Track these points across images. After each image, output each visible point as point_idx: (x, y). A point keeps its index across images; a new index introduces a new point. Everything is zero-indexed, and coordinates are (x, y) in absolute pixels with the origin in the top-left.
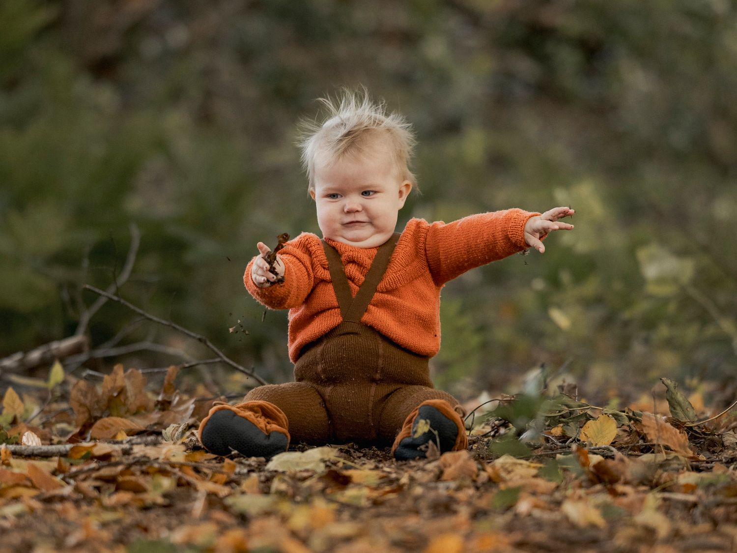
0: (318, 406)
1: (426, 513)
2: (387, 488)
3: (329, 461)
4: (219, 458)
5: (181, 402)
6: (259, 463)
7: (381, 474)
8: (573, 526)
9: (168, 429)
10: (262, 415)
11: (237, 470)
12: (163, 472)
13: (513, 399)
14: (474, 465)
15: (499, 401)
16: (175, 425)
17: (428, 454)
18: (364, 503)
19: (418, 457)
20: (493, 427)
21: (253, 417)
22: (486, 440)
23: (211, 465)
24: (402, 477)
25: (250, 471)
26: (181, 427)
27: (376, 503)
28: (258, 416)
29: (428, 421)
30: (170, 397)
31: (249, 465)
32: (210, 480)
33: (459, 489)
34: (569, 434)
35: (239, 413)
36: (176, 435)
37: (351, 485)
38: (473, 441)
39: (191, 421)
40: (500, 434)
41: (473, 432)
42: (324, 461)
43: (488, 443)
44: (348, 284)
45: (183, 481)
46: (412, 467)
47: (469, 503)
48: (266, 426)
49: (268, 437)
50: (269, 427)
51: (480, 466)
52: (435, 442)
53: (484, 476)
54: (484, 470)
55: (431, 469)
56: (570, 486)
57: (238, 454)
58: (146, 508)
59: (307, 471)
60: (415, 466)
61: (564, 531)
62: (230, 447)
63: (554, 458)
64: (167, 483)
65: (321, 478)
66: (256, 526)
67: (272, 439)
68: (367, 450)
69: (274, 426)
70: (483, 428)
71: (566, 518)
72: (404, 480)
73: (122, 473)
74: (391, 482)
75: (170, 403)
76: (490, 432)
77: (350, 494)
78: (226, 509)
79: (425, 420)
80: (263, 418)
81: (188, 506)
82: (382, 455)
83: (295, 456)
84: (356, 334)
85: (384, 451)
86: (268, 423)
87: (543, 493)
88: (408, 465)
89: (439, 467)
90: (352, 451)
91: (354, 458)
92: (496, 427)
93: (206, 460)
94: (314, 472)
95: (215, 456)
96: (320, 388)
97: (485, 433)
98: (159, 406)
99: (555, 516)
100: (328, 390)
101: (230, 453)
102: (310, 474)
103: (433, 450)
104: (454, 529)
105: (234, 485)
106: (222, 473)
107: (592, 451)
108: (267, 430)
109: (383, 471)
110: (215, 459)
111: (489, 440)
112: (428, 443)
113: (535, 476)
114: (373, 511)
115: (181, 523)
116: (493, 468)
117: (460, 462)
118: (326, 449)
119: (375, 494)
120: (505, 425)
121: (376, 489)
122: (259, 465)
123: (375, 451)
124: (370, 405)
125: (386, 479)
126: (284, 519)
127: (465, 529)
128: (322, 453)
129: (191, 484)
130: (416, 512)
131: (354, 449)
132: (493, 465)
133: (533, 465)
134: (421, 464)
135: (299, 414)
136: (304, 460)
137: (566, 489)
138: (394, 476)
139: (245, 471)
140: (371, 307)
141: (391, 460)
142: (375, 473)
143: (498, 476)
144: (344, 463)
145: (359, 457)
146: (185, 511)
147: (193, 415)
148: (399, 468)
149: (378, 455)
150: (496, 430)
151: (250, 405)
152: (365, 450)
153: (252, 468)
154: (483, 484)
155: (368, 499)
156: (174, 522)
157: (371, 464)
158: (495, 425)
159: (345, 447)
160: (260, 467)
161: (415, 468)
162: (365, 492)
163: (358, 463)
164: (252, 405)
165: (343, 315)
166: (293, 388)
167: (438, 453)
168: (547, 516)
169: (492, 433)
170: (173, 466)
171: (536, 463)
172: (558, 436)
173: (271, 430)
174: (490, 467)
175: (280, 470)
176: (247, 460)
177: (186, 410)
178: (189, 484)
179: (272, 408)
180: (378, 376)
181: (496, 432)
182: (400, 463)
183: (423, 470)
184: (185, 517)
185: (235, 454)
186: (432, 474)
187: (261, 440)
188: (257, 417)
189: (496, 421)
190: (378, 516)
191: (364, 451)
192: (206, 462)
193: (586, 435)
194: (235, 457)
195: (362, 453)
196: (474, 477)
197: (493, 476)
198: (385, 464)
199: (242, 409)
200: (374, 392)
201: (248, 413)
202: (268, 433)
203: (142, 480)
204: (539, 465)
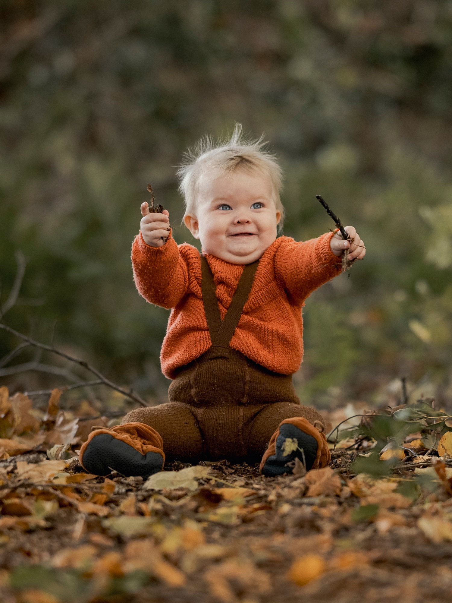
0: (193, 426)
1: (292, 530)
2: (256, 506)
3: (202, 479)
4: (100, 478)
5: (65, 422)
6: (136, 482)
7: (251, 491)
8: (428, 541)
9: (52, 449)
10: (138, 436)
11: (116, 489)
12: (46, 495)
13: (374, 414)
14: (337, 481)
15: (361, 417)
16: (59, 446)
17: (294, 471)
18: (234, 521)
19: (285, 473)
20: (356, 441)
21: (129, 439)
22: (350, 452)
23: (91, 485)
24: (270, 494)
25: (127, 491)
26: (65, 447)
27: (245, 521)
28: (135, 437)
29: (295, 439)
30: (55, 417)
31: (128, 485)
32: (90, 501)
33: (323, 505)
34: (427, 446)
35: (117, 436)
36: (60, 455)
37: (223, 503)
38: (337, 455)
39: (74, 441)
40: (363, 446)
41: (338, 446)
42: (197, 479)
43: (352, 456)
44: (217, 305)
45: (66, 502)
46: (279, 484)
47: (332, 520)
48: (142, 447)
49: (145, 457)
50: (145, 447)
51: (343, 482)
52: (301, 459)
53: (347, 491)
54: (346, 485)
55: (297, 486)
56: (427, 499)
57: (117, 474)
58: (29, 531)
59: (181, 489)
60: (283, 483)
61: (420, 548)
62: (109, 467)
63: (413, 470)
64: (49, 507)
65: (194, 497)
66: (132, 548)
67: (148, 459)
68: (239, 467)
69: (150, 447)
70: (348, 441)
71: (422, 534)
72: (272, 497)
73: (8, 497)
74: (260, 498)
75: (54, 422)
76: (354, 445)
77: (221, 512)
78: (104, 531)
79: (292, 438)
80: (139, 439)
81: (69, 528)
82: (252, 471)
83: (170, 475)
84: (224, 358)
85: (254, 467)
86: (144, 444)
87: (401, 508)
88: (276, 481)
89: (304, 483)
90: (224, 467)
91: (226, 474)
92: (359, 440)
93: (87, 480)
94: (189, 490)
95: (95, 476)
96: (193, 409)
97: (349, 446)
98: (44, 426)
99: (412, 532)
100: (200, 412)
101: (110, 473)
102: (184, 492)
103: (299, 467)
104: (315, 549)
105: (112, 505)
106: (102, 494)
107: (448, 463)
108: (143, 451)
109: (253, 488)
110: (96, 479)
111: (353, 453)
112: (295, 461)
113: (394, 491)
114: (243, 529)
115: (63, 546)
116: (356, 483)
117: (324, 479)
118: (199, 468)
119: (244, 512)
120: (368, 439)
121: (245, 506)
122: (137, 484)
123: (246, 467)
124: (241, 425)
125: (255, 496)
126: (158, 542)
127: (326, 547)
128: (196, 472)
129: (73, 505)
130: (283, 531)
131: (226, 465)
132: (355, 480)
133: (393, 479)
134: (287, 480)
135: (175, 434)
136: (178, 479)
137: (423, 503)
138: (262, 492)
139: (124, 490)
140: (237, 330)
141: (260, 477)
142: (244, 490)
143: (360, 491)
144: (216, 481)
145: (231, 474)
146: (67, 534)
147: (76, 436)
148: (268, 484)
149: (248, 471)
150: (359, 443)
151: (126, 427)
152: (237, 466)
153: (130, 487)
154: (346, 499)
155: (238, 516)
156: (56, 545)
157: (241, 481)
158: (359, 439)
159: (219, 464)
160: (137, 486)
161: (283, 485)
162: (235, 510)
163: (230, 480)
164: (128, 427)
165: (213, 339)
166: (168, 410)
167: (304, 470)
168: (404, 531)
169: (356, 446)
170: (56, 488)
171: (395, 477)
172: (417, 449)
173: (147, 451)
174: (352, 482)
175: (157, 489)
176: (126, 479)
177: (69, 431)
178: (71, 505)
179: (147, 429)
180: (245, 400)
181: (360, 445)
182: (269, 479)
183: (290, 487)
184: (66, 540)
185: (114, 474)
186: (298, 491)
187: (138, 460)
188: (133, 439)
189: (359, 435)
190: (247, 534)
191: (235, 467)
192: (87, 482)
193: (443, 447)
194: (115, 477)
195: (234, 469)
196: (338, 491)
197: (355, 491)
198: (254, 481)
199: (120, 431)
200: (242, 413)
201: (125, 436)
202: (144, 453)
203: (27, 503)
204: (398, 479)
